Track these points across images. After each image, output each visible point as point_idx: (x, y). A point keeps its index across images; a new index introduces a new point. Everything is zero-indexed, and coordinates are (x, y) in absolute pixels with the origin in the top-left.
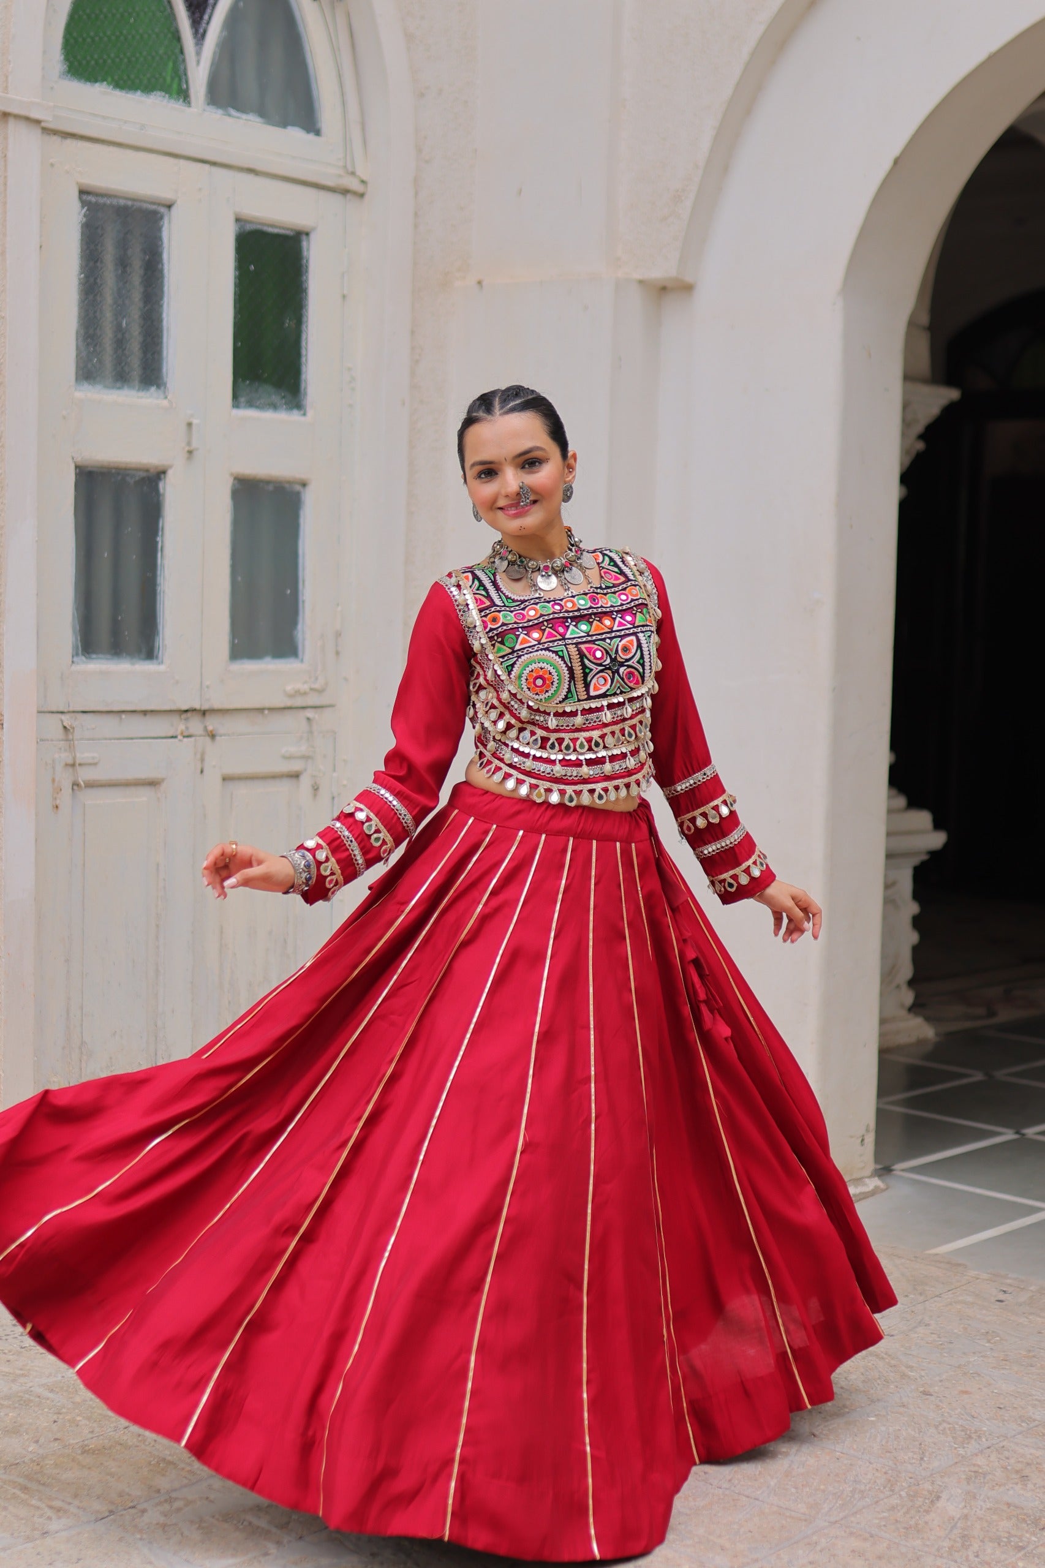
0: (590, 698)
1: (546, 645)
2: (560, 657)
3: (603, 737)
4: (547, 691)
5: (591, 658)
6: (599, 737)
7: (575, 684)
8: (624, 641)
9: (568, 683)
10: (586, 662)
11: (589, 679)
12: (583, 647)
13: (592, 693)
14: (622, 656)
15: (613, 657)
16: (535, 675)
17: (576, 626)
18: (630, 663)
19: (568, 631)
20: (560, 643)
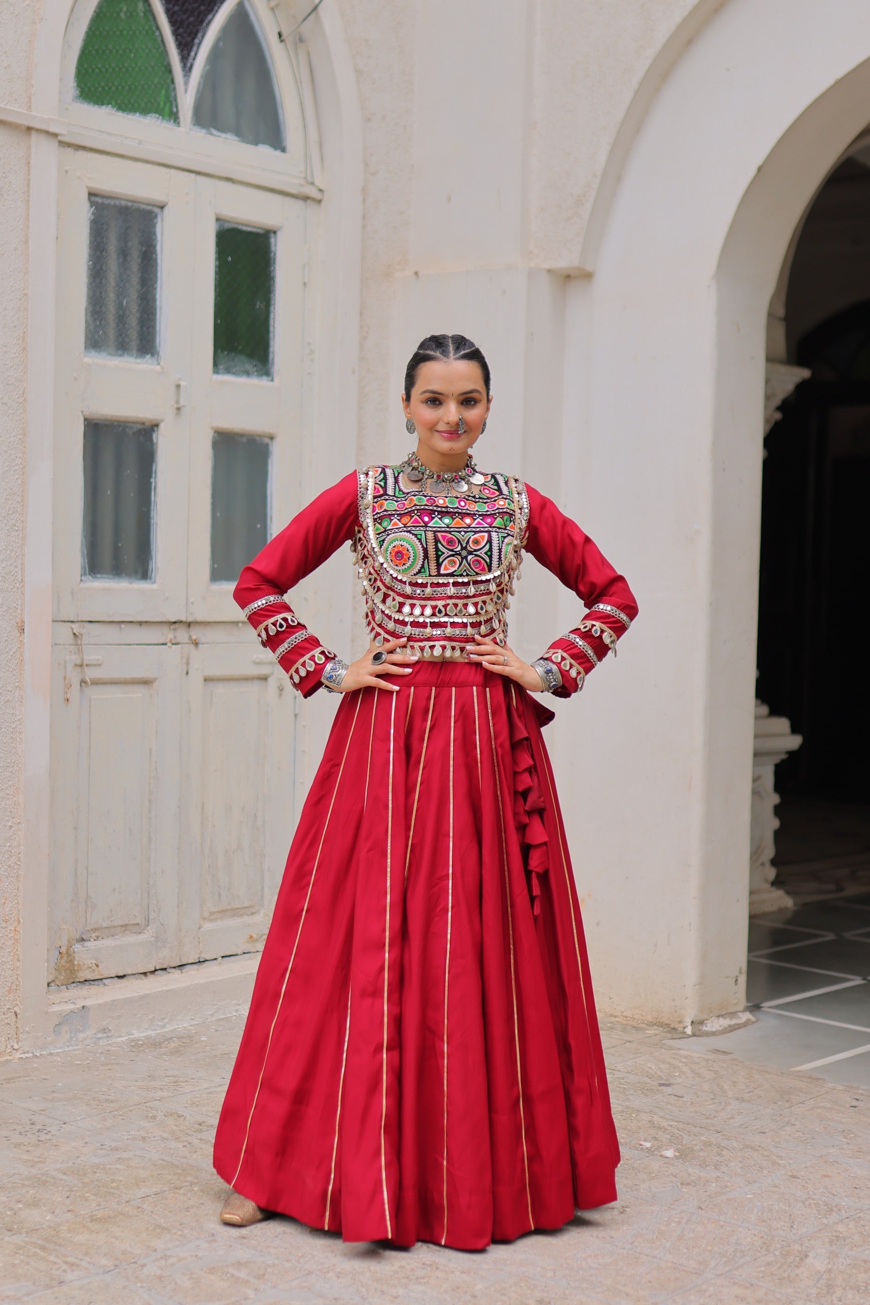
0: (439, 575)
1: (409, 529)
2: (418, 539)
3: (445, 606)
4: (404, 564)
5: (445, 544)
6: (443, 606)
7: (428, 563)
8: (476, 536)
9: (423, 560)
10: (440, 546)
11: (441, 560)
12: (439, 535)
13: (442, 572)
14: (472, 547)
15: (464, 546)
16: (396, 549)
17: (440, 519)
18: (478, 553)
19: (431, 521)
20: (422, 529)
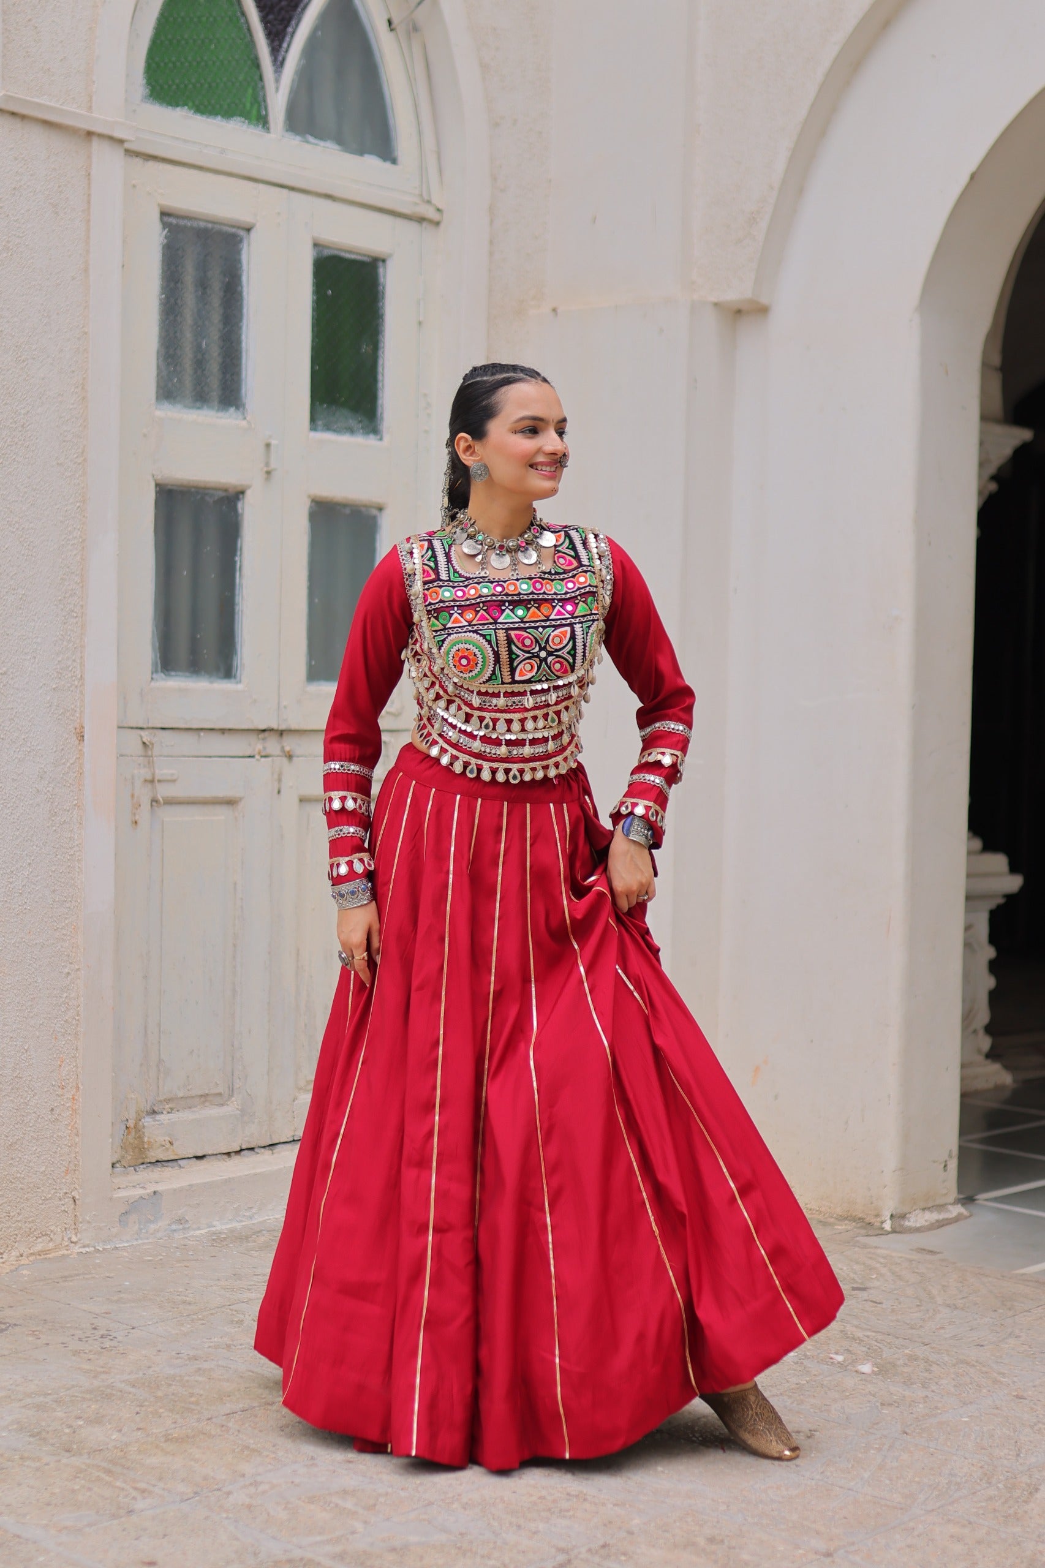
0: (514, 682)
1: (475, 628)
2: (487, 640)
3: (523, 720)
4: (471, 671)
5: (520, 645)
7: (500, 668)
8: (557, 632)
9: (493, 666)
10: (514, 647)
11: (515, 664)
12: (512, 633)
13: (517, 678)
14: (552, 646)
15: (542, 646)
16: (461, 654)
17: (512, 611)
18: (559, 653)
19: (502, 614)
20: (491, 626)
